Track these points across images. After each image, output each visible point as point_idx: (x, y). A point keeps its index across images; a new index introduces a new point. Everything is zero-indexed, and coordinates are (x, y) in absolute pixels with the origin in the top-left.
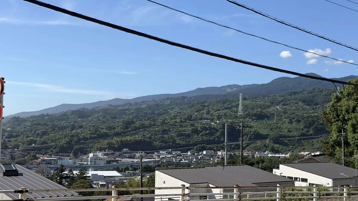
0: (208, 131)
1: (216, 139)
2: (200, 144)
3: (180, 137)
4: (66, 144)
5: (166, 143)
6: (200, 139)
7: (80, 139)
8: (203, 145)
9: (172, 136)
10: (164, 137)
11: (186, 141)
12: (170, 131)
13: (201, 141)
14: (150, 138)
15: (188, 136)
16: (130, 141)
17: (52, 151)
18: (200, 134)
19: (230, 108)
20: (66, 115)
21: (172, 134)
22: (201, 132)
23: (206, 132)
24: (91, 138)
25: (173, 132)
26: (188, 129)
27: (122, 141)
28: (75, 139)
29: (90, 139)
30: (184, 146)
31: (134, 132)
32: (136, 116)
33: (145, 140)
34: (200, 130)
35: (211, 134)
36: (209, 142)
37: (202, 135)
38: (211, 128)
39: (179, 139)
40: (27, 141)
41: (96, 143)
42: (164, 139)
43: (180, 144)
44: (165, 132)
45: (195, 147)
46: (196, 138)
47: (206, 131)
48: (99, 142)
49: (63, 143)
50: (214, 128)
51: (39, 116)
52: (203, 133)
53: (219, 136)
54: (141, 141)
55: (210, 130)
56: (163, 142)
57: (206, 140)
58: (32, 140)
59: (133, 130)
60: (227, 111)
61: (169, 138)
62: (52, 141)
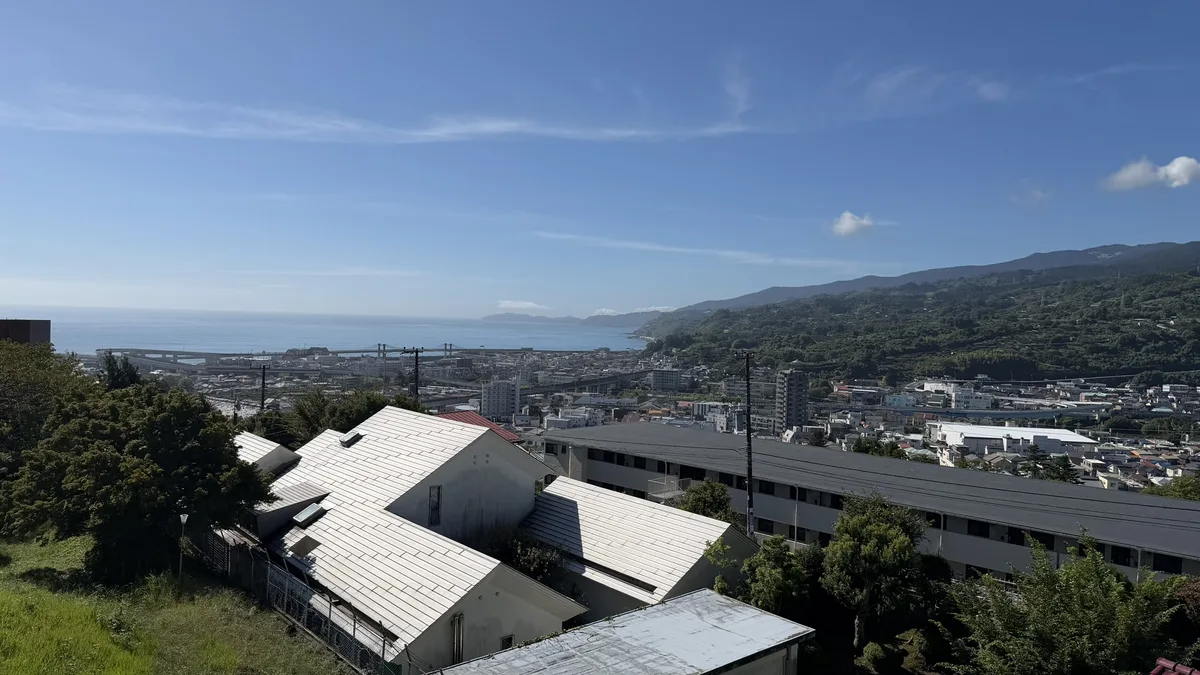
0: (1161, 343)
1: (1183, 360)
2: (1147, 369)
3: (1095, 355)
4: (863, 361)
5: (1067, 366)
6: (1144, 359)
7: (884, 354)
8: (1154, 372)
9: (1077, 352)
10: (1060, 354)
11: (1112, 364)
12: (1069, 341)
13: (1147, 364)
14: (1030, 354)
15: (1114, 351)
16: (990, 359)
17: (838, 374)
18: (1143, 349)
19: (1178, 294)
20: (808, 307)
21: (1077, 348)
22: (1144, 344)
23: (1157, 345)
24: (905, 352)
25: (1076, 343)
26: (1112, 340)
27: (972, 360)
28: (876, 353)
29: (903, 353)
30: (1109, 372)
31: (991, 342)
32: (951, 309)
33: (1021, 359)
34: (1140, 339)
35: (1169, 350)
36: (1167, 366)
37: (1147, 351)
38: (1165, 336)
39: (1096, 359)
40: (784, 354)
41: (917, 361)
42: (1060, 357)
43: (1098, 369)
44: (1060, 342)
45: (1137, 377)
46: (1132, 356)
47: (1156, 342)
48: (923, 360)
49: (856, 359)
50: (1174, 337)
51: (761, 309)
52: (1149, 347)
53: (1189, 353)
54: (1012, 360)
55: (1166, 341)
56: (1059, 362)
57: (1159, 360)
58: (792, 352)
59: (987, 338)
60: (1172, 299)
61: (1070, 356)
62: (834, 355)
